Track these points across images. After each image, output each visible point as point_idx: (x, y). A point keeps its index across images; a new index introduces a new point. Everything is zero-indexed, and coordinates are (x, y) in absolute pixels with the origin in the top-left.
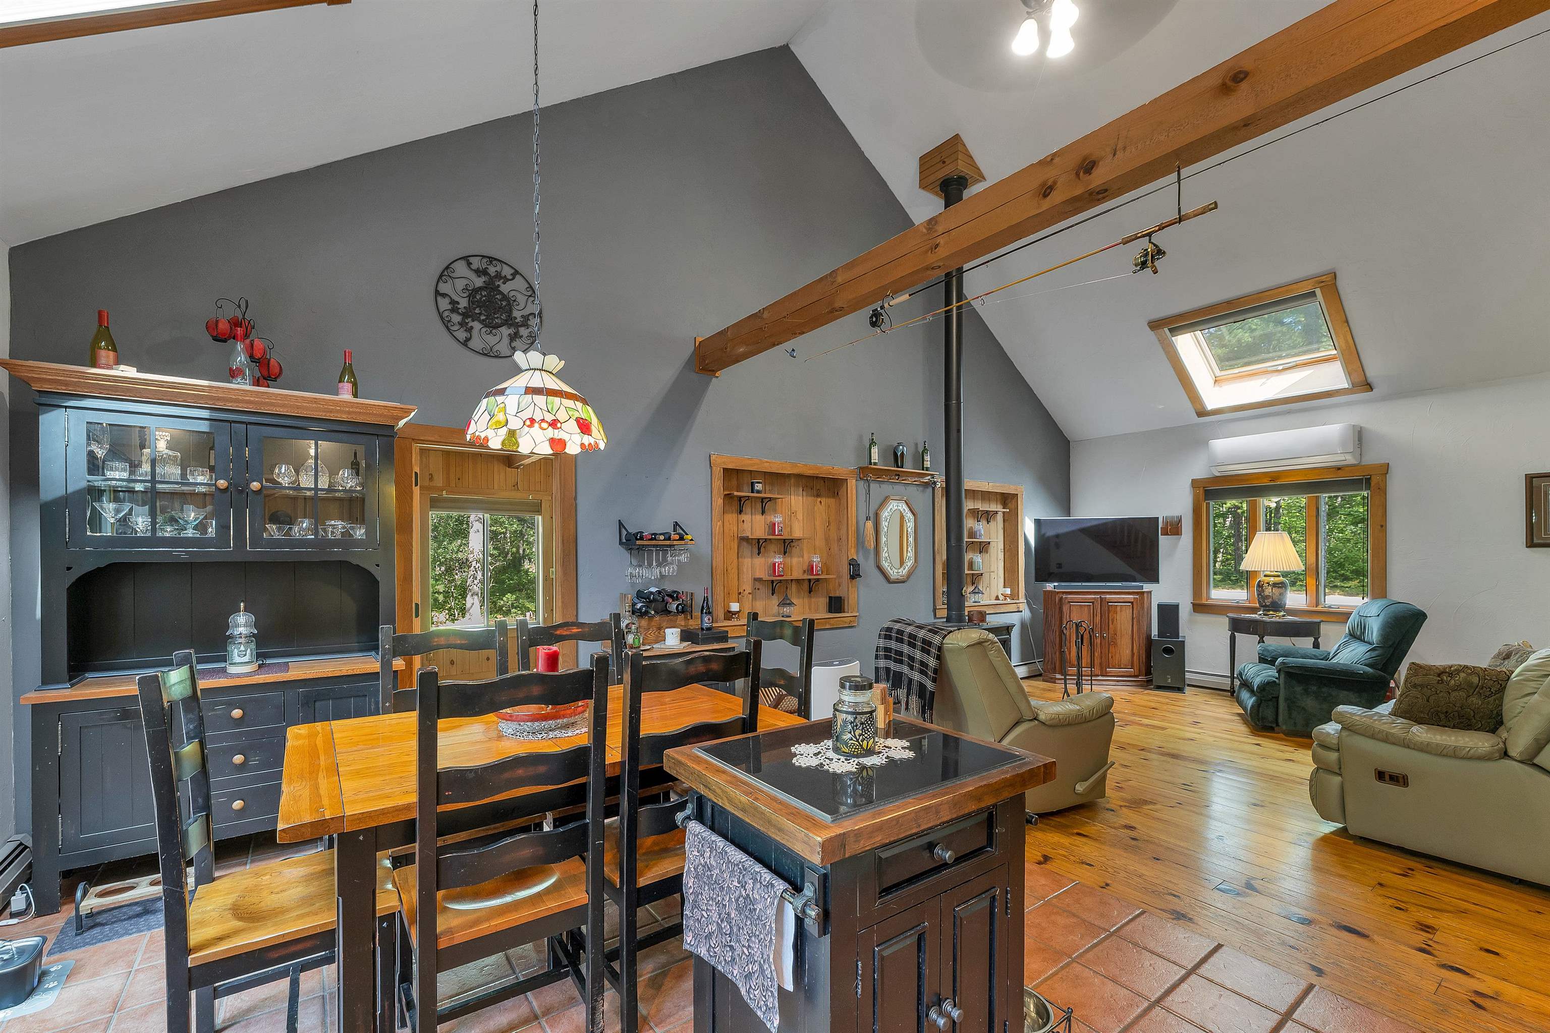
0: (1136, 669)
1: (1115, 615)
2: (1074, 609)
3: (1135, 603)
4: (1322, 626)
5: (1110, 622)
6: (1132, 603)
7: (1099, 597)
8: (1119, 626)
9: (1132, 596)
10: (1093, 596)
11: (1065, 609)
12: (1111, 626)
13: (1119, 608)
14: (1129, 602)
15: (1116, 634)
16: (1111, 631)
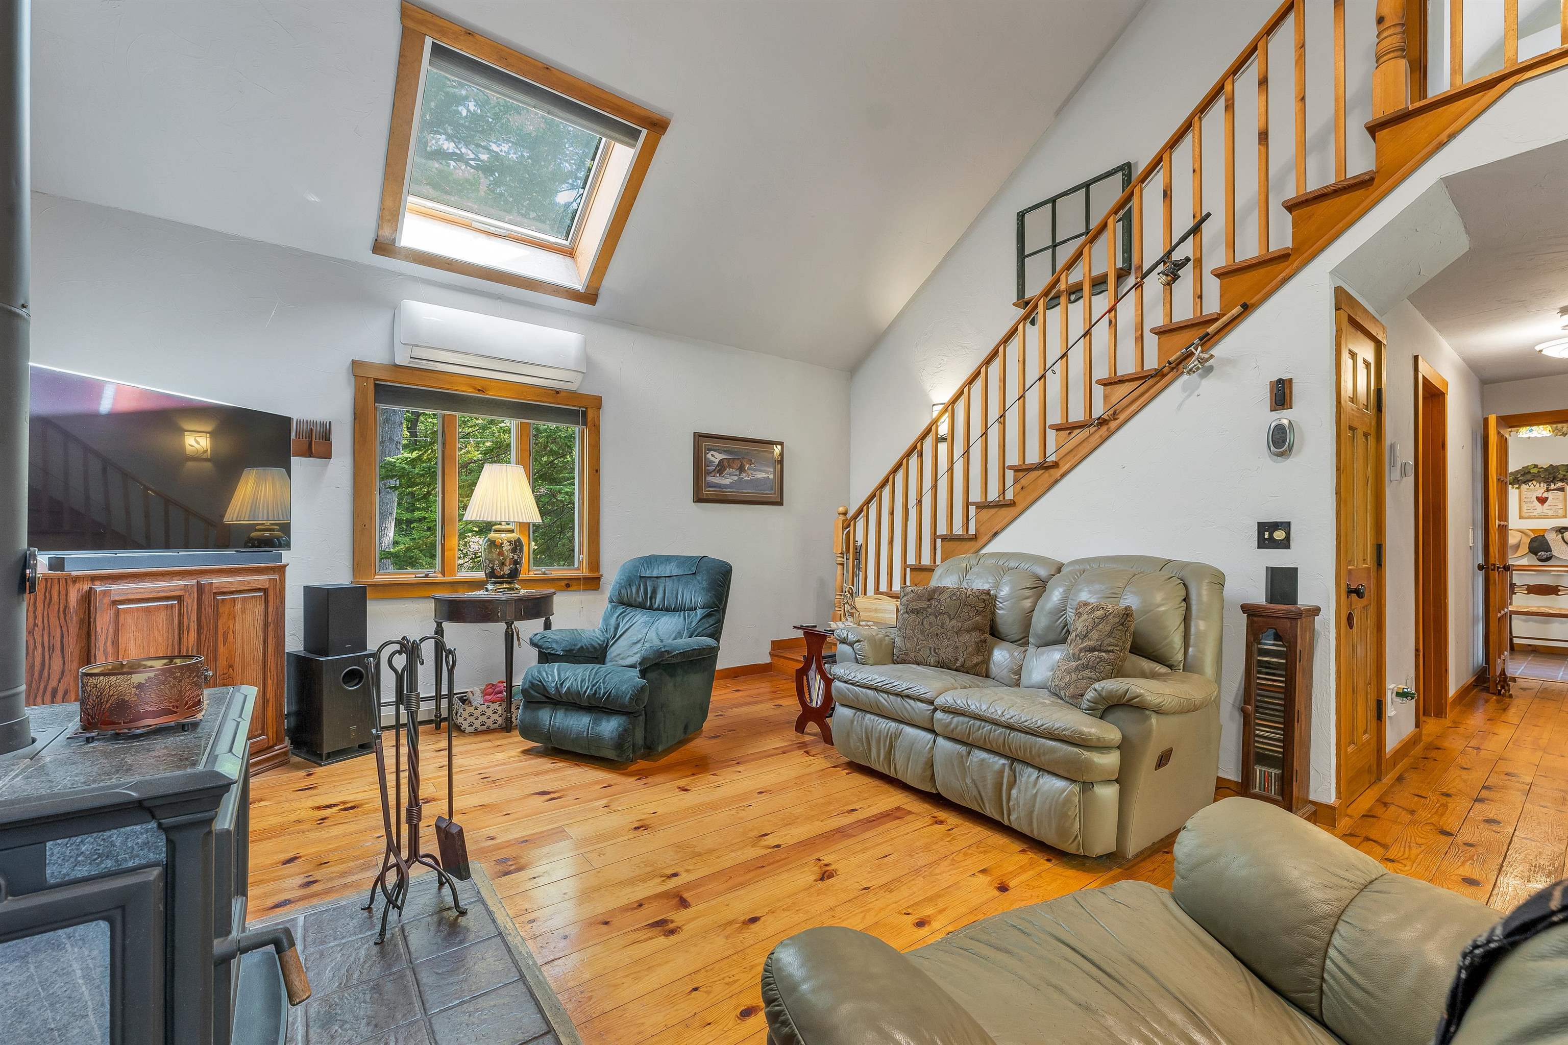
0: (270, 734)
1: (231, 624)
2: (129, 621)
3: (271, 593)
4: (556, 599)
5: (220, 639)
6: (265, 591)
7: (194, 582)
8: (238, 645)
9: (265, 577)
10: (181, 583)
11: (103, 622)
12: (221, 649)
13: (239, 606)
14: (259, 590)
15: (231, 666)
16: (222, 662)
